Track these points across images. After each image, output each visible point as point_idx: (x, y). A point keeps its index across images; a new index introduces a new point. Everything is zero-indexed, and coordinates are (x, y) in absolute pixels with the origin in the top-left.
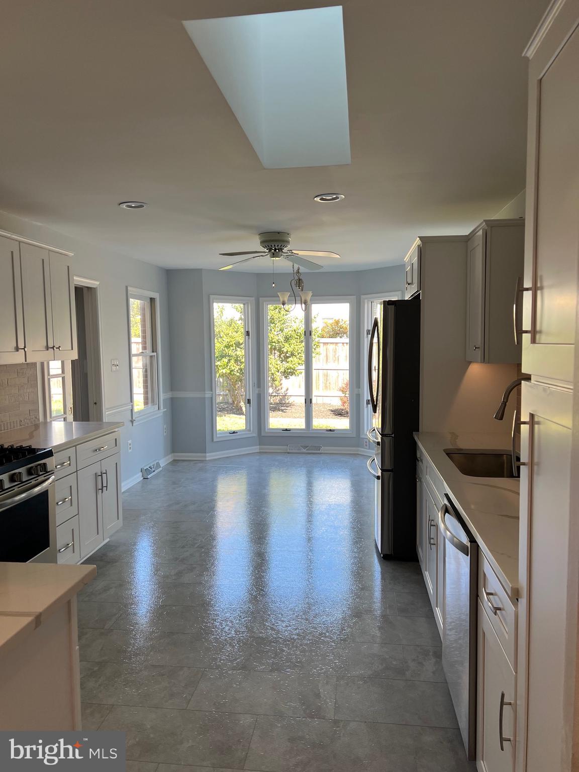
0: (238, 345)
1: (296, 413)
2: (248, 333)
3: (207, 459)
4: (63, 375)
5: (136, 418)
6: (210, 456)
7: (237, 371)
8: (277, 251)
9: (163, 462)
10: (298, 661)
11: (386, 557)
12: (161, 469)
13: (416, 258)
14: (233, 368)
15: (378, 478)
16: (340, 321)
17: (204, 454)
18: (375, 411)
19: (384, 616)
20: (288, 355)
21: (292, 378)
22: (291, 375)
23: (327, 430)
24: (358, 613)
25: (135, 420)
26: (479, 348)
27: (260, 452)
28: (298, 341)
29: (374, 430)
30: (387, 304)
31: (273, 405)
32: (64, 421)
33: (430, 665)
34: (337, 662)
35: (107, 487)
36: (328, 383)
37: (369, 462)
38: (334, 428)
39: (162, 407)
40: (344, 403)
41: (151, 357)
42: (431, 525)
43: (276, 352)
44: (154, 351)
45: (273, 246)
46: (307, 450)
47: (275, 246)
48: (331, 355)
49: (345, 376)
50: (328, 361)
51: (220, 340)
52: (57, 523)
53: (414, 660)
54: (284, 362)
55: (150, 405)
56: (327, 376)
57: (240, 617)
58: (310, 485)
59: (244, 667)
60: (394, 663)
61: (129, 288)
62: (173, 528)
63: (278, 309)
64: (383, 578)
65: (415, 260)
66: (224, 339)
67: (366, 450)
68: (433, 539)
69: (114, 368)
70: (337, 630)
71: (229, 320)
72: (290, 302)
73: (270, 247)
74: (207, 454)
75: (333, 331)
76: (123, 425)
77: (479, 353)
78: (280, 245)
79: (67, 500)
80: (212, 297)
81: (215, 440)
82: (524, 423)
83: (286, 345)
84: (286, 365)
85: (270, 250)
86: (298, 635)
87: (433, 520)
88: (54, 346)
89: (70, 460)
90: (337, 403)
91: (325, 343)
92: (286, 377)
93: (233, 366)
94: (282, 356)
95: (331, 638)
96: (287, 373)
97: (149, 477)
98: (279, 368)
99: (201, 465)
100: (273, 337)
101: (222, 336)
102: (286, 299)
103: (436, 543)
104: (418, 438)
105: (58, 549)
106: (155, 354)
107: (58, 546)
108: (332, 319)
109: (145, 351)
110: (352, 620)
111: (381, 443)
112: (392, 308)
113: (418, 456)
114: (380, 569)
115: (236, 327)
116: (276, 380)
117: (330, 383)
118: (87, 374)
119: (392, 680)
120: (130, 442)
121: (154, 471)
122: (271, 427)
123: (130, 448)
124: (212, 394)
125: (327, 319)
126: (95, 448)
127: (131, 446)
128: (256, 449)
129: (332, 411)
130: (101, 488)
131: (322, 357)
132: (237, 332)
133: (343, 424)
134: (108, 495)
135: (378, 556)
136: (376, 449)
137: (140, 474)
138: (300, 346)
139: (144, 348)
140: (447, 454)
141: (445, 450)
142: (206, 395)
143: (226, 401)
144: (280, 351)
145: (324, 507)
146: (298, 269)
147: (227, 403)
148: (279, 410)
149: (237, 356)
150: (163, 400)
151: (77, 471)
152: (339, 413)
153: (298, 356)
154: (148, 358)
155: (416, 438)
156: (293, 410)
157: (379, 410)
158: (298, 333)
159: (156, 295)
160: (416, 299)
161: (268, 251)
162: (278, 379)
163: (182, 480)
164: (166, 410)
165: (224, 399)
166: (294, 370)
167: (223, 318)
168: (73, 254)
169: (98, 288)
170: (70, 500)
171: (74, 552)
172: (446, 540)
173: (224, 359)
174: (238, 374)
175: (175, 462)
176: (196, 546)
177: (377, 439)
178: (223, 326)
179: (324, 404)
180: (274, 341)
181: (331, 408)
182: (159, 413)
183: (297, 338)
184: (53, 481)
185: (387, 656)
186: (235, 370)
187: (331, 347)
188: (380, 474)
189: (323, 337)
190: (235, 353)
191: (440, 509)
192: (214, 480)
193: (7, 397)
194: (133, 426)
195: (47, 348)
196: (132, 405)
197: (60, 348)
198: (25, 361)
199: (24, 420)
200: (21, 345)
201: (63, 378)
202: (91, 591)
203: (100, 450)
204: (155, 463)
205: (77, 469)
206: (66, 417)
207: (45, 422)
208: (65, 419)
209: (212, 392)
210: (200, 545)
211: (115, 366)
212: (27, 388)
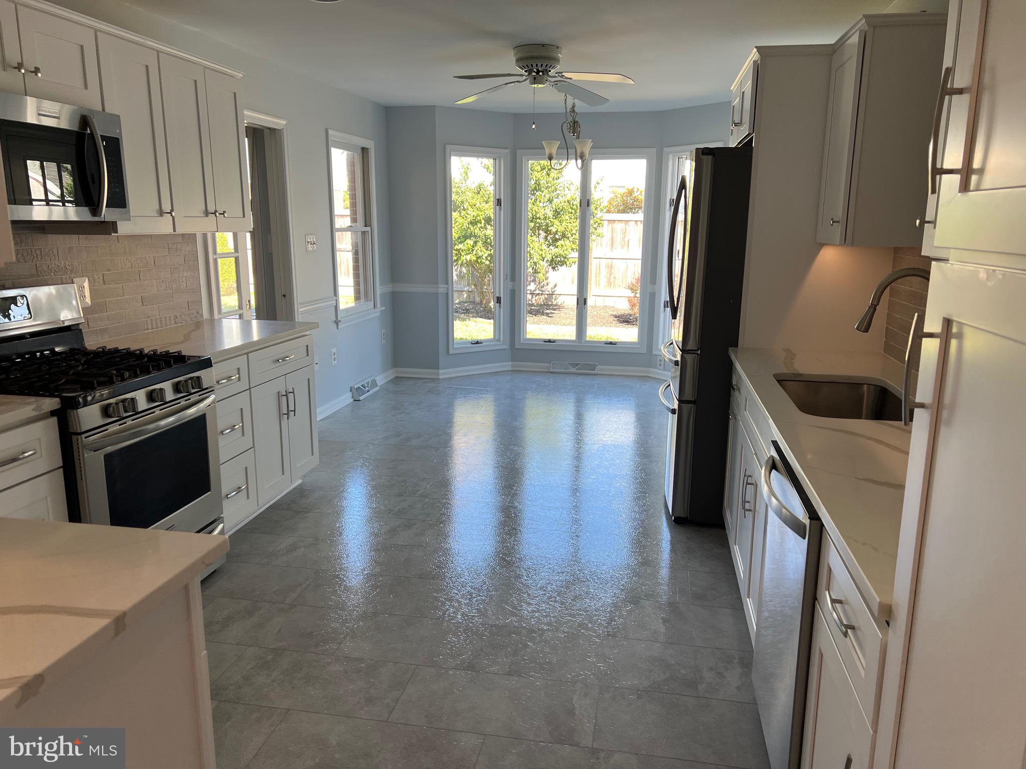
0: (488, 220)
1: (566, 318)
2: (499, 202)
3: (441, 377)
4: (236, 255)
5: (341, 318)
6: (444, 373)
7: (486, 258)
8: (541, 73)
9: (381, 380)
10: (548, 662)
11: (678, 521)
12: (378, 388)
13: (750, 82)
14: (480, 254)
15: (673, 411)
16: (635, 190)
17: (436, 371)
18: (674, 317)
19: (671, 604)
20: (557, 236)
21: (562, 269)
22: (561, 266)
23: (607, 343)
24: (634, 598)
25: (340, 321)
26: (838, 222)
27: (512, 371)
28: (573, 217)
29: (672, 343)
30: (702, 154)
31: (535, 306)
32: (240, 318)
33: (733, 677)
34: (601, 666)
35: (294, 411)
36: (612, 277)
37: (661, 388)
38: (617, 341)
39: (379, 304)
40: (633, 306)
41: (364, 233)
42: (747, 484)
43: (541, 232)
44: (368, 224)
45: (534, 65)
46: (577, 369)
47: (537, 65)
48: (618, 237)
49: (635, 269)
50: (614, 247)
51: (463, 213)
52: (221, 457)
53: (711, 669)
54: (551, 247)
55: (362, 300)
56: (612, 268)
57: (471, 595)
58: (579, 417)
59: (471, 667)
60: (683, 671)
61: (330, 132)
62: (389, 469)
63: (547, 169)
64: (673, 550)
65: (748, 87)
66: (469, 212)
67: (660, 372)
68: (749, 502)
69: (310, 247)
70: (604, 620)
71: (476, 185)
72: (559, 156)
73: (531, 68)
74: (441, 371)
75: (624, 204)
76: (321, 327)
77: (838, 230)
78: (544, 66)
79: (236, 427)
80: (448, 147)
81: (451, 352)
82: (931, 335)
83: (556, 222)
84: (554, 251)
85: (530, 72)
86: (549, 624)
87: (751, 476)
88: (216, 211)
89: (239, 373)
90: (623, 307)
91: (611, 221)
92: (554, 268)
93: (481, 251)
94: (549, 238)
95: (595, 631)
96: (556, 263)
97: (361, 398)
98: (544, 256)
99: (431, 385)
100: (537, 210)
101: (465, 207)
102: (554, 151)
103: (752, 508)
104: (736, 357)
105: (224, 493)
106: (368, 229)
107: (224, 491)
108: (624, 187)
109: (355, 224)
110: (626, 606)
111: (680, 363)
112: (708, 160)
113: (734, 383)
114: (669, 537)
115: (487, 196)
116: (540, 273)
117: (614, 278)
118: (271, 254)
119: (677, 696)
120: (334, 350)
121: (368, 391)
122: (528, 336)
123: (334, 359)
124: (448, 288)
125: (616, 187)
126: (276, 358)
127: (335, 357)
128: (507, 366)
129: (616, 317)
130: (285, 412)
131: (606, 240)
132: (487, 202)
133: (629, 335)
134: (297, 423)
135: (667, 519)
136: (673, 370)
137: (350, 394)
138: (575, 225)
139: (354, 220)
140: (778, 381)
141: (775, 376)
142: (439, 289)
143: (472, 299)
144: (547, 231)
145: (596, 447)
146: (574, 107)
147: (473, 303)
148: (543, 314)
149: (486, 237)
150: (381, 295)
151: (250, 388)
152: (625, 320)
153: (571, 239)
154: (359, 234)
155: (733, 357)
156: (562, 315)
157: (680, 316)
158: (573, 205)
159: (369, 144)
160: (746, 147)
161: (527, 74)
162: (543, 271)
163: (406, 404)
164: (384, 308)
165: (469, 296)
166: (565, 258)
167: (469, 183)
168: (241, 75)
169: (285, 131)
170: (241, 428)
171: (248, 498)
172: (769, 508)
173: (468, 241)
174: (487, 263)
175: (397, 380)
176: (418, 493)
177: (675, 356)
178: (468, 193)
179: (605, 307)
180: (538, 216)
181: (615, 313)
182: (375, 312)
183: (572, 213)
184: (213, 402)
185: (672, 662)
186: (484, 257)
187: (619, 227)
188: (676, 407)
189: (609, 211)
190: (483, 232)
191: (763, 462)
192: (450, 405)
193: (155, 282)
194: (338, 328)
195: (207, 213)
196: (336, 300)
197: (226, 215)
198: (174, 231)
199: (181, 316)
200: (167, 207)
201: (237, 259)
202: (271, 551)
203: (284, 360)
204: (370, 380)
205: (250, 385)
206: (243, 313)
207: (212, 320)
208: (241, 317)
209: (447, 286)
210: (423, 493)
211: (311, 244)
212: (183, 271)
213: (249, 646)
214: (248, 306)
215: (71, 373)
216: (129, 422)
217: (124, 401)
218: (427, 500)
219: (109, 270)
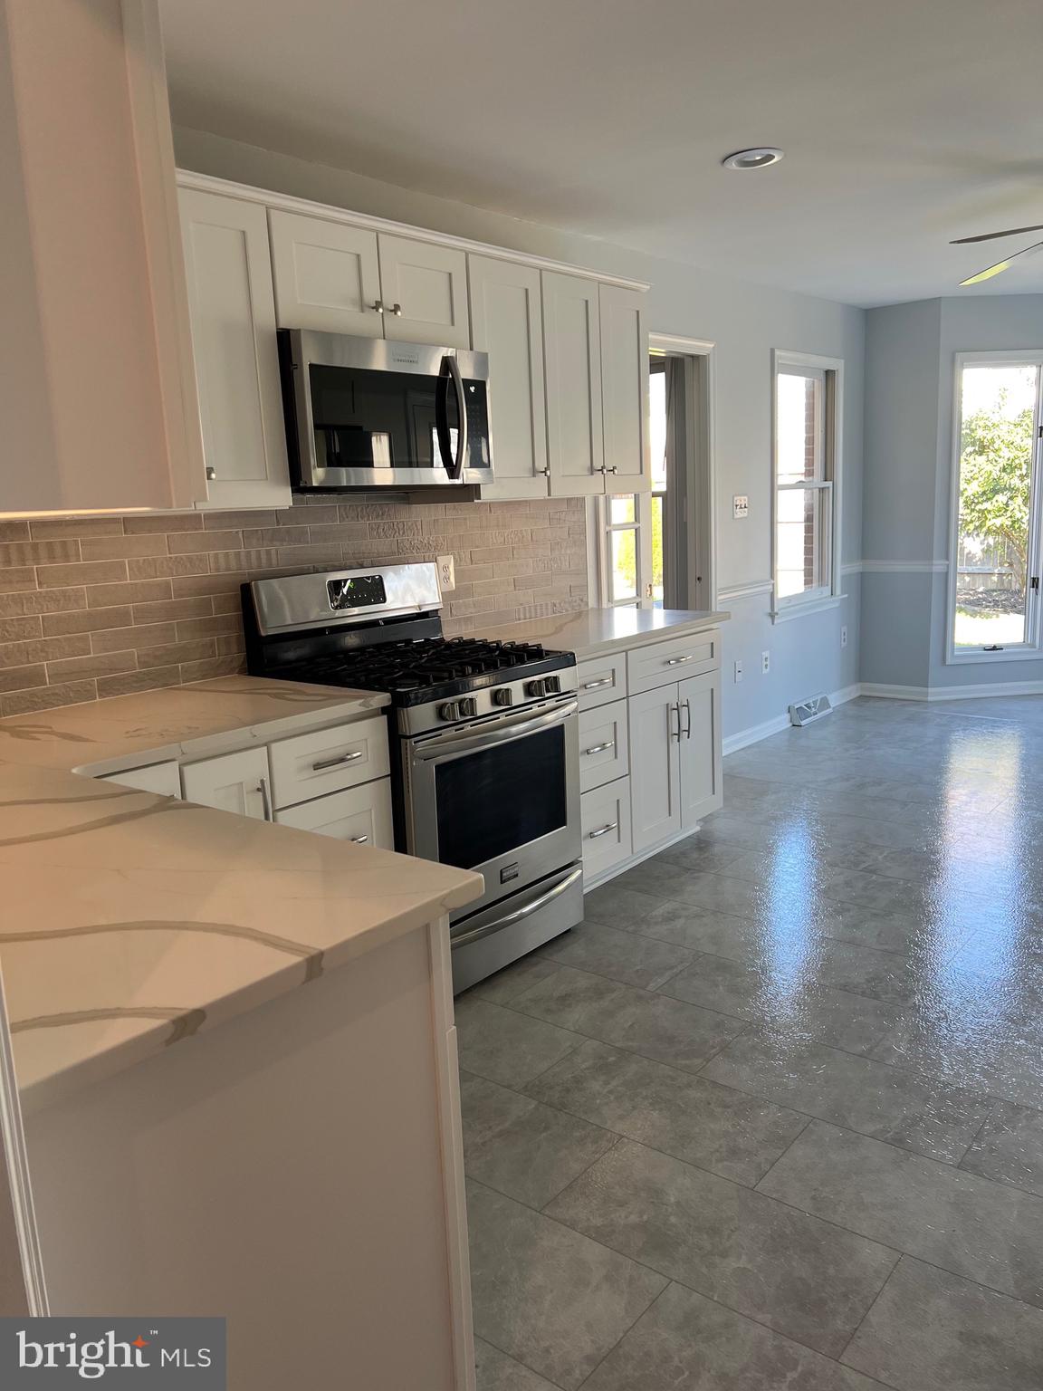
3: (930, 699)
4: (637, 525)
5: (780, 610)
6: (935, 693)
9: (836, 699)
12: (830, 710)
17: (924, 689)
25: (777, 614)
32: (637, 608)
35: (688, 731)
39: (838, 591)
41: (822, 490)
44: (829, 477)
52: (582, 785)
55: (815, 585)
61: (777, 353)
69: (741, 512)
74: (930, 690)
76: (729, 618)
79: (607, 746)
81: (949, 662)
88: (604, 467)
89: (613, 676)
97: (803, 723)
99: (913, 709)
105: (586, 830)
106: (829, 484)
107: (586, 828)
109: (811, 478)
118: (686, 523)
120: (766, 654)
121: (815, 713)
123: (766, 665)
124: (948, 566)
126: (667, 658)
127: (768, 663)
130: (676, 732)
134: (692, 749)
137: (787, 716)
139: (809, 473)
142: (934, 567)
150: (843, 577)
151: (628, 697)
154: (816, 491)
159: (838, 365)
163: (868, 736)
164: (846, 596)
168: (648, 287)
169: (711, 357)
170: (613, 747)
171: (619, 841)
175: (863, 699)
176: (863, 866)
182: (833, 600)
184: (575, 710)
190: (1025, 483)
193: (531, 561)
194: (773, 624)
195: (592, 470)
196: (773, 585)
197: (616, 471)
198: (549, 495)
199: (560, 604)
200: (541, 465)
201: (637, 530)
202: (642, 915)
203: (678, 661)
204: (819, 697)
205: (627, 693)
206: (641, 602)
207: (599, 609)
208: (638, 606)
209: (947, 562)
210: (870, 866)
211: (741, 508)
212: (566, 547)
213: (591, 1038)
214: (649, 593)
215: (411, 666)
216: (468, 728)
217: (461, 702)
218: (874, 877)
219: (477, 547)
